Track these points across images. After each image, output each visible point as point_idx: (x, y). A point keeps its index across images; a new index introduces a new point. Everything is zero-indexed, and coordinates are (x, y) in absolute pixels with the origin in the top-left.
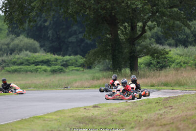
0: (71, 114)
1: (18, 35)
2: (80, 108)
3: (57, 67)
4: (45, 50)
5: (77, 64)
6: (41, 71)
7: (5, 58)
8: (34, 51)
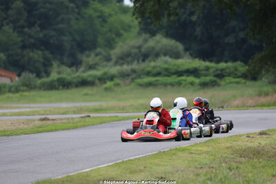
0: (228, 145)
1: (153, 34)
2: (240, 136)
3: (208, 79)
4: (191, 55)
5: (236, 74)
6: (186, 85)
7: (135, 66)
8: (177, 56)
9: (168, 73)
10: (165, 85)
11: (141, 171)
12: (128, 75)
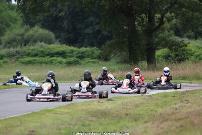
0: (84, 108)
1: (32, 25)
2: (93, 101)
3: (72, 59)
4: (60, 41)
5: (93, 56)
6: (56, 63)
7: (19, 49)
8: (50, 42)
9: (43, 54)
10: (41, 63)
11: (18, 126)
12: (14, 56)
